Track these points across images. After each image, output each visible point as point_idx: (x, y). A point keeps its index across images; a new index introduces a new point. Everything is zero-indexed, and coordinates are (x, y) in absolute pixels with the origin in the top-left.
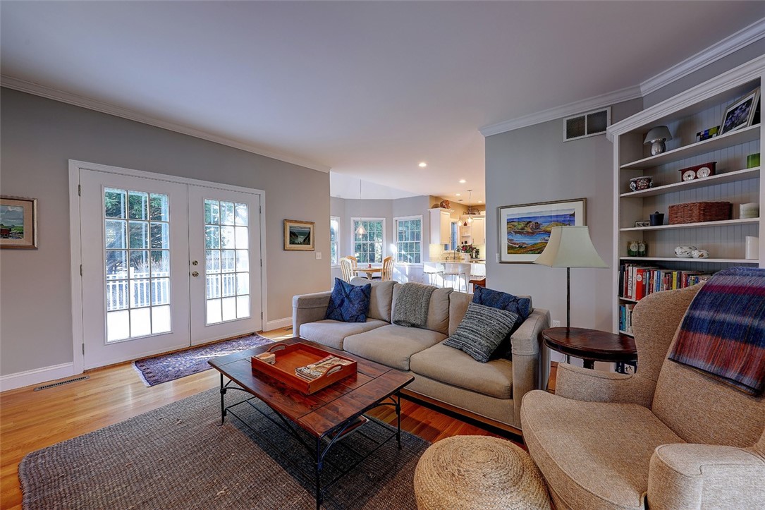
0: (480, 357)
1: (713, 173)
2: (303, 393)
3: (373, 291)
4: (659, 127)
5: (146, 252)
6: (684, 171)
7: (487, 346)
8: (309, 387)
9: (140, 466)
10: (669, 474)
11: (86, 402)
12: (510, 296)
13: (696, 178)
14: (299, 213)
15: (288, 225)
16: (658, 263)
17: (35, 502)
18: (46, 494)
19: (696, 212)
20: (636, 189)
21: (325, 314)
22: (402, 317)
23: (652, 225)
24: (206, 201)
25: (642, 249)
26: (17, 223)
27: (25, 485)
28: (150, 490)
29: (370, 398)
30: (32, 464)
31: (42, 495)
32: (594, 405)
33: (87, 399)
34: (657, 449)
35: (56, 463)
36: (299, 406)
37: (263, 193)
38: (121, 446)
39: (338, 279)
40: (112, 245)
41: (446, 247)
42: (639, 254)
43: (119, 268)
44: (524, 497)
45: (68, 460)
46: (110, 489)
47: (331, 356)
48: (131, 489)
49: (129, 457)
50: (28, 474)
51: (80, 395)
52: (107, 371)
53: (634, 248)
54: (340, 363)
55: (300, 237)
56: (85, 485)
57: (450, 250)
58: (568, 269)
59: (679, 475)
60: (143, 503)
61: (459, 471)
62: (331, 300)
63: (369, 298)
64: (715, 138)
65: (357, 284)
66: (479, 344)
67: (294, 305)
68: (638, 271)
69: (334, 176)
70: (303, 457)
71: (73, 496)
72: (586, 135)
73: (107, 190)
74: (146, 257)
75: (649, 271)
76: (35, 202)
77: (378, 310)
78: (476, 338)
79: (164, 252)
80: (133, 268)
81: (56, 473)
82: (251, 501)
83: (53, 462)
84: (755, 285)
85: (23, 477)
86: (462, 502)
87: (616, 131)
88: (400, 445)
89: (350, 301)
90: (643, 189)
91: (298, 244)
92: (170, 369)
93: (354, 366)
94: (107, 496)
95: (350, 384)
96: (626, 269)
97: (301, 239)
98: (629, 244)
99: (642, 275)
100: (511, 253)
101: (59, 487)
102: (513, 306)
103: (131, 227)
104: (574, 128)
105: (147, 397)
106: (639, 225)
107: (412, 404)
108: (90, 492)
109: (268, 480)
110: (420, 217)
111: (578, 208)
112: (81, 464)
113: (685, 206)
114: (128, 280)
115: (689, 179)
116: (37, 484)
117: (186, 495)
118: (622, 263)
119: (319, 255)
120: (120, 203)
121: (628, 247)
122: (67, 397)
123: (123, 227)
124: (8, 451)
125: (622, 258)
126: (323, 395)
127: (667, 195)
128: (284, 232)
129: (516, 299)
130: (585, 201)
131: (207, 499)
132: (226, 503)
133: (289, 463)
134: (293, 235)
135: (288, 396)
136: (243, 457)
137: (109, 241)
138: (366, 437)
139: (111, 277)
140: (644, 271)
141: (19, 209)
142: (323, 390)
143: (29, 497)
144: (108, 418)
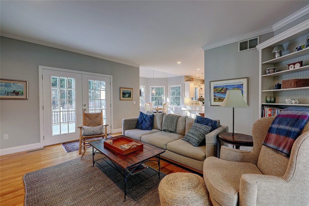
0: (195, 144)
1: (301, 66)
2: (121, 154)
3: (155, 117)
4: (279, 46)
5: (67, 101)
6: (289, 65)
7: (198, 140)
8: (124, 152)
9: (63, 179)
10: (244, 183)
11: (44, 157)
12: (210, 120)
13: (294, 68)
14: (126, 85)
15: (122, 90)
16: (280, 106)
17: (29, 189)
18: (32, 186)
19: (293, 83)
20: (269, 73)
21: (135, 127)
22: (166, 128)
23: (276, 89)
24: (89, 80)
25: (273, 100)
26: (21, 90)
27: (25, 183)
28: (67, 187)
29: (146, 157)
30: (27, 177)
31: (31, 186)
32: (233, 162)
33: (45, 156)
34: (242, 175)
35: (35, 177)
36: (119, 159)
37: (111, 76)
38: (57, 172)
39: (141, 112)
40: (54, 98)
41: (192, 99)
42: (271, 102)
43: (57, 107)
44: (196, 193)
45: (39, 176)
46: (53, 186)
47: (134, 142)
48: (60, 186)
49: (60, 176)
50: (26, 180)
51: (43, 155)
52: (52, 146)
53: (268, 99)
54: (137, 144)
55: (127, 94)
56: (45, 184)
57: (194, 100)
58: (233, 108)
59: (247, 183)
60: (64, 191)
61: (174, 182)
62: (138, 121)
63: (153, 120)
64: (303, 50)
65: (149, 114)
66: (195, 139)
67: (123, 122)
68: (269, 109)
69: (141, 68)
70: (122, 180)
71: (41, 187)
72: (248, 49)
73: (52, 77)
74: (67, 103)
75: (274, 110)
76: (27, 82)
77: (157, 125)
78: (194, 137)
79: (73, 101)
80: (62, 107)
81: (35, 180)
82: (102, 193)
83: (34, 176)
84: (293, 114)
85: (25, 181)
86: (173, 193)
87: (260, 47)
88: (159, 177)
89: (146, 121)
90: (272, 73)
91: (126, 97)
92: (75, 146)
93: (142, 146)
94: (52, 188)
95: (139, 152)
96: (264, 108)
97: (127, 95)
98: (267, 97)
99: (271, 111)
100: (215, 102)
101: (36, 184)
102: (210, 124)
103: (61, 91)
104: (243, 46)
105: (67, 156)
106: (271, 89)
107: (168, 163)
108: (47, 187)
109: (109, 186)
110: (180, 85)
111: (244, 82)
112: (43, 178)
113: (289, 80)
114: (60, 112)
115: (291, 68)
116: (29, 183)
117: (79, 189)
118: (263, 106)
119: (135, 102)
120: (57, 81)
121: (266, 99)
122: (38, 155)
123: (58, 90)
124: (19, 172)
125: (263, 104)
126: (129, 155)
127: (283, 76)
128: (120, 93)
129: (211, 121)
130: (248, 78)
131: (86, 191)
132: (93, 193)
133: (116, 181)
134: (124, 94)
135: (116, 155)
136: (100, 178)
137: (53, 96)
138: (147, 174)
139: (53, 111)
140: (272, 109)
141: (21, 85)
142: (129, 154)
143: (27, 187)
144: (53, 163)
